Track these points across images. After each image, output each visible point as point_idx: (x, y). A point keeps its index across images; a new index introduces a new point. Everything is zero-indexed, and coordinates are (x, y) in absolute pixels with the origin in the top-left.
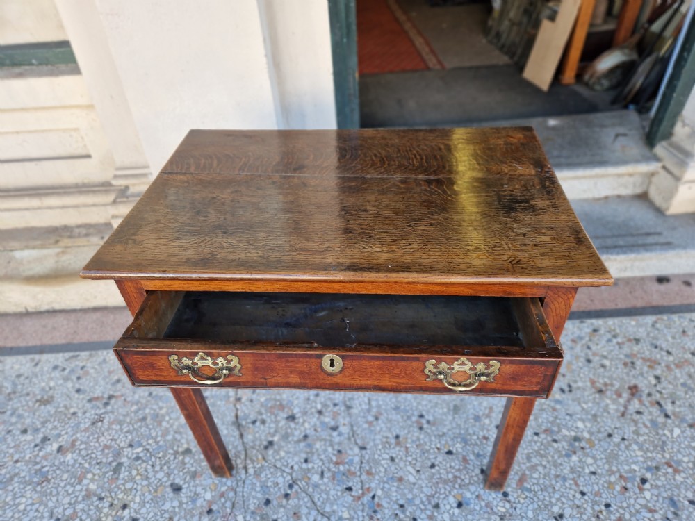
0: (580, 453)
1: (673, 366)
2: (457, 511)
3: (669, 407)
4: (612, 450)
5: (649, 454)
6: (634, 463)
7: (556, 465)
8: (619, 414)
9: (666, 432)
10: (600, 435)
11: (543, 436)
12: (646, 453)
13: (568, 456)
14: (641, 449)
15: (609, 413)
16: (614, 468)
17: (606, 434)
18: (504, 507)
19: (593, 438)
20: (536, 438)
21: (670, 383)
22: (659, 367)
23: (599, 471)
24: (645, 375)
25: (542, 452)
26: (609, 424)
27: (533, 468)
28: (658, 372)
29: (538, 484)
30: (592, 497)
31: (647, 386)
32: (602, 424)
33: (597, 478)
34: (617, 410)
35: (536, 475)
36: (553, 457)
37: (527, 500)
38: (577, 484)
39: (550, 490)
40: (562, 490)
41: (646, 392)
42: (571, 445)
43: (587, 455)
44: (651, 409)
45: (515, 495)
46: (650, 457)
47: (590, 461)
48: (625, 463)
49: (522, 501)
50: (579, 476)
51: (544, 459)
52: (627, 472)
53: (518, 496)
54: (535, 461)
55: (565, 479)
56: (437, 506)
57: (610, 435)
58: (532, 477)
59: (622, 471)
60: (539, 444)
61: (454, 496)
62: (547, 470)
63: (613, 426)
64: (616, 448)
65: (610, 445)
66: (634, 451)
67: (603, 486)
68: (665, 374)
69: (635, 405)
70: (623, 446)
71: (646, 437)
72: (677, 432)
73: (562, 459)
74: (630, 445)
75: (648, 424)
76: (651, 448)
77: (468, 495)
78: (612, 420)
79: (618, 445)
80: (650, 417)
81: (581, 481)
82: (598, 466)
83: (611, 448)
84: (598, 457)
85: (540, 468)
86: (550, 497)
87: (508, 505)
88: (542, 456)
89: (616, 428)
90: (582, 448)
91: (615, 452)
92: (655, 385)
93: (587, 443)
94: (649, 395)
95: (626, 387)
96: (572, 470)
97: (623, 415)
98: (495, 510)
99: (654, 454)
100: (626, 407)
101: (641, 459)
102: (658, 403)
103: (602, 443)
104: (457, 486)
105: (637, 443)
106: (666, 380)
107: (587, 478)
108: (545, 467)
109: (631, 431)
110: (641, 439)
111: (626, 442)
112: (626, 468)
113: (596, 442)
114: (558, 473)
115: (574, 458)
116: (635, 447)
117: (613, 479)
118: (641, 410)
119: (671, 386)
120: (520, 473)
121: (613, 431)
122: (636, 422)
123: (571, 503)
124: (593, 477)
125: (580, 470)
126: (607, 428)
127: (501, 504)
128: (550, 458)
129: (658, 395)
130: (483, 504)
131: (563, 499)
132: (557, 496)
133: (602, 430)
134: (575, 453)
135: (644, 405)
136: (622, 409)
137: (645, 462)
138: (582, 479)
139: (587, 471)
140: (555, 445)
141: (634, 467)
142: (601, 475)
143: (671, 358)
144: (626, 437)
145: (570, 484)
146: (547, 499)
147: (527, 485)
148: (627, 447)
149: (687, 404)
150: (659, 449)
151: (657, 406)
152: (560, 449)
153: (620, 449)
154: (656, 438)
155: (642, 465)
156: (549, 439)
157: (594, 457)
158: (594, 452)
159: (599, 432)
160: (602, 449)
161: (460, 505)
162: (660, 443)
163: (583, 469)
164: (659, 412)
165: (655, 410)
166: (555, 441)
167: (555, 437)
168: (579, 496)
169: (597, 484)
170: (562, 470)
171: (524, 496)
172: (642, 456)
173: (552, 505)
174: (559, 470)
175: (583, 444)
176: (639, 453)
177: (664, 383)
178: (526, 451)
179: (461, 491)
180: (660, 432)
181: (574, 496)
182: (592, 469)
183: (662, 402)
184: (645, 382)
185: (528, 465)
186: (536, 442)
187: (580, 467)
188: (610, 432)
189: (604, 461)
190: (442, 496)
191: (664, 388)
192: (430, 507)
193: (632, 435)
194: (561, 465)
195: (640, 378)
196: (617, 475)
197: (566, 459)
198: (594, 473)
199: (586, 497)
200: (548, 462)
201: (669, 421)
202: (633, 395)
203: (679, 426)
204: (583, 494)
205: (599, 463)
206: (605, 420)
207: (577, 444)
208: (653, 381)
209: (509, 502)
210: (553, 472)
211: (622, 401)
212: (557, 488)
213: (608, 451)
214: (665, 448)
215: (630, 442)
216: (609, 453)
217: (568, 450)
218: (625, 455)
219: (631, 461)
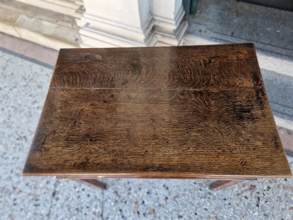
0: (207, 199)
1: (282, 187)
2: (146, 194)
3: (262, 202)
4: (221, 206)
5: (236, 216)
6: (226, 215)
7: (194, 198)
8: (237, 194)
9: (251, 212)
10: (221, 197)
11: (197, 185)
12: (234, 214)
13: (201, 198)
14: (234, 212)
15: (232, 191)
16: (216, 212)
17: (224, 198)
18: (163, 202)
19: (217, 197)
20: (194, 184)
21: (273, 193)
22: (274, 184)
23: (209, 210)
24: (264, 184)
25: (192, 191)
26: (228, 195)
27: (184, 195)
28: (271, 186)
29: (181, 201)
30: (198, 217)
31: (260, 189)
32: (226, 193)
33: (206, 212)
34: (237, 191)
35: (183, 198)
36: (195, 195)
37: (173, 205)
38: (196, 210)
39: (184, 206)
40: (189, 208)
41: (258, 191)
42: (206, 194)
43: (209, 201)
44: (253, 199)
45: (170, 200)
46: (235, 217)
47: (208, 204)
48: (223, 213)
49: (171, 204)
50: (199, 207)
51: (191, 194)
52: (220, 216)
53: (171, 202)
54: (187, 193)
55: (193, 205)
56: (140, 189)
57: (225, 199)
58: (181, 198)
59: (218, 215)
60: (193, 187)
61: (148, 189)
62: (188, 198)
63: (229, 197)
64: (223, 206)
65: (222, 203)
66: (230, 211)
67: (206, 216)
68: (274, 188)
69: (248, 194)
70: (227, 206)
71: (240, 209)
72: (256, 214)
73: (198, 198)
74: (231, 208)
75: (246, 204)
76: (239, 214)
77: (153, 191)
78: (231, 194)
79: (225, 205)
80: (249, 202)
81: (199, 209)
82: (210, 208)
83: (221, 204)
84: (213, 205)
85: (186, 197)
86: (183, 208)
87: (165, 202)
88: (191, 192)
89: (230, 198)
90: (209, 198)
91: (222, 207)
92: (265, 190)
93: (213, 197)
94: (258, 193)
95: (250, 184)
96: (198, 204)
97: (238, 195)
98: (159, 201)
99: (238, 217)
100: (242, 192)
101: (230, 215)
102: (259, 199)
103: (219, 200)
104: (152, 186)
105: (234, 208)
106: (272, 191)
107: (202, 210)
108: (189, 197)
109: (236, 203)
110: (238, 208)
111: (230, 206)
112: (221, 215)
113: (217, 199)
114: (192, 202)
115: (203, 200)
116: (232, 209)
117: (212, 216)
118: (248, 197)
119: (272, 195)
120: (177, 194)
121: (228, 198)
122: (241, 200)
123: (188, 214)
124: (205, 211)
125: (202, 205)
126: (226, 196)
127: (163, 201)
128: (193, 195)
129: (262, 195)
130: (157, 197)
131: (187, 212)
132: (185, 209)
133: (224, 196)
134: (205, 198)
135: (252, 196)
136: (240, 192)
137: (231, 217)
138: (200, 209)
139: (204, 207)
140: (199, 191)
141: (225, 216)
142: (209, 212)
143: (285, 183)
144: (231, 204)
145: (194, 208)
146: (181, 208)
147: (177, 199)
148: (228, 208)
149: (272, 206)
150: (242, 216)
151: (257, 199)
152: (200, 194)
153: (225, 207)
154: (244, 211)
155: (229, 217)
156: (199, 188)
157: (211, 204)
158: (213, 202)
159: (222, 196)
160: (217, 203)
161: (148, 193)
162: (245, 214)
163: (203, 205)
164: (255, 202)
165: (255, 201)
166: (200, 190)
167: (202, 188)
168: (193, 214)
169: (204, 214)
170: (194, 201)
171: (173, 202)
172: (232, 214)
173: (181, 211)
174: (193, 201)
175: (211, 197)
176: (232, 213)
177: (270, 192)
178: (186, 187)
179: (152, 188)
180: (249, 210)
181: (192, 213)
182: (207, 208)
183: (261, 199)
184: (261, 187)
185: (183, 193)
186: (192, 186)
187: (202, 204)
188: (226, 198)
189: (214, 207)
190: (144, 187)
191: (268, 194)
192: (138, 188)
193: (235, 204)
194: (196, 199)
195: (261, 184)
196: (215, 215)
197: (199, 199)
198: (206, 209)
199: (196, 216)
200: (192, 196)
201: (257, 208)
202: (250, 189)
203: (259, 212)
204: (196, 214)
205: (212, 207)
206: (228, 192)
207: (208, 195)
208: (265, 188)
209: (166, 201)
210: (190, 200)
211: (243, 189)
212: (187, 206)
213: (219, 205)
214: (245, 217)
215: (232, 206)
216: (219, 206)
217: (203, 196)
218: (225, 210)
219: (225, 213)
